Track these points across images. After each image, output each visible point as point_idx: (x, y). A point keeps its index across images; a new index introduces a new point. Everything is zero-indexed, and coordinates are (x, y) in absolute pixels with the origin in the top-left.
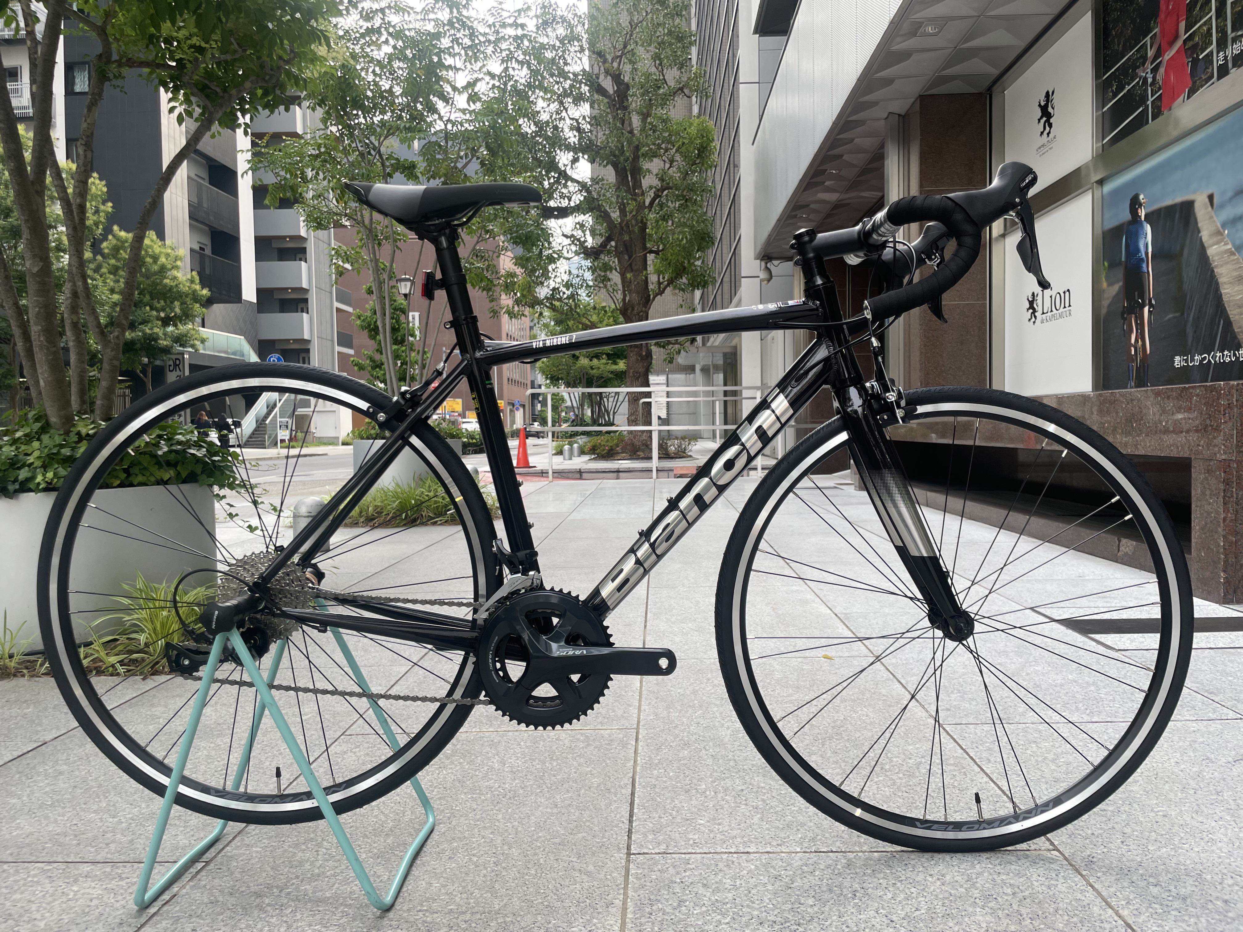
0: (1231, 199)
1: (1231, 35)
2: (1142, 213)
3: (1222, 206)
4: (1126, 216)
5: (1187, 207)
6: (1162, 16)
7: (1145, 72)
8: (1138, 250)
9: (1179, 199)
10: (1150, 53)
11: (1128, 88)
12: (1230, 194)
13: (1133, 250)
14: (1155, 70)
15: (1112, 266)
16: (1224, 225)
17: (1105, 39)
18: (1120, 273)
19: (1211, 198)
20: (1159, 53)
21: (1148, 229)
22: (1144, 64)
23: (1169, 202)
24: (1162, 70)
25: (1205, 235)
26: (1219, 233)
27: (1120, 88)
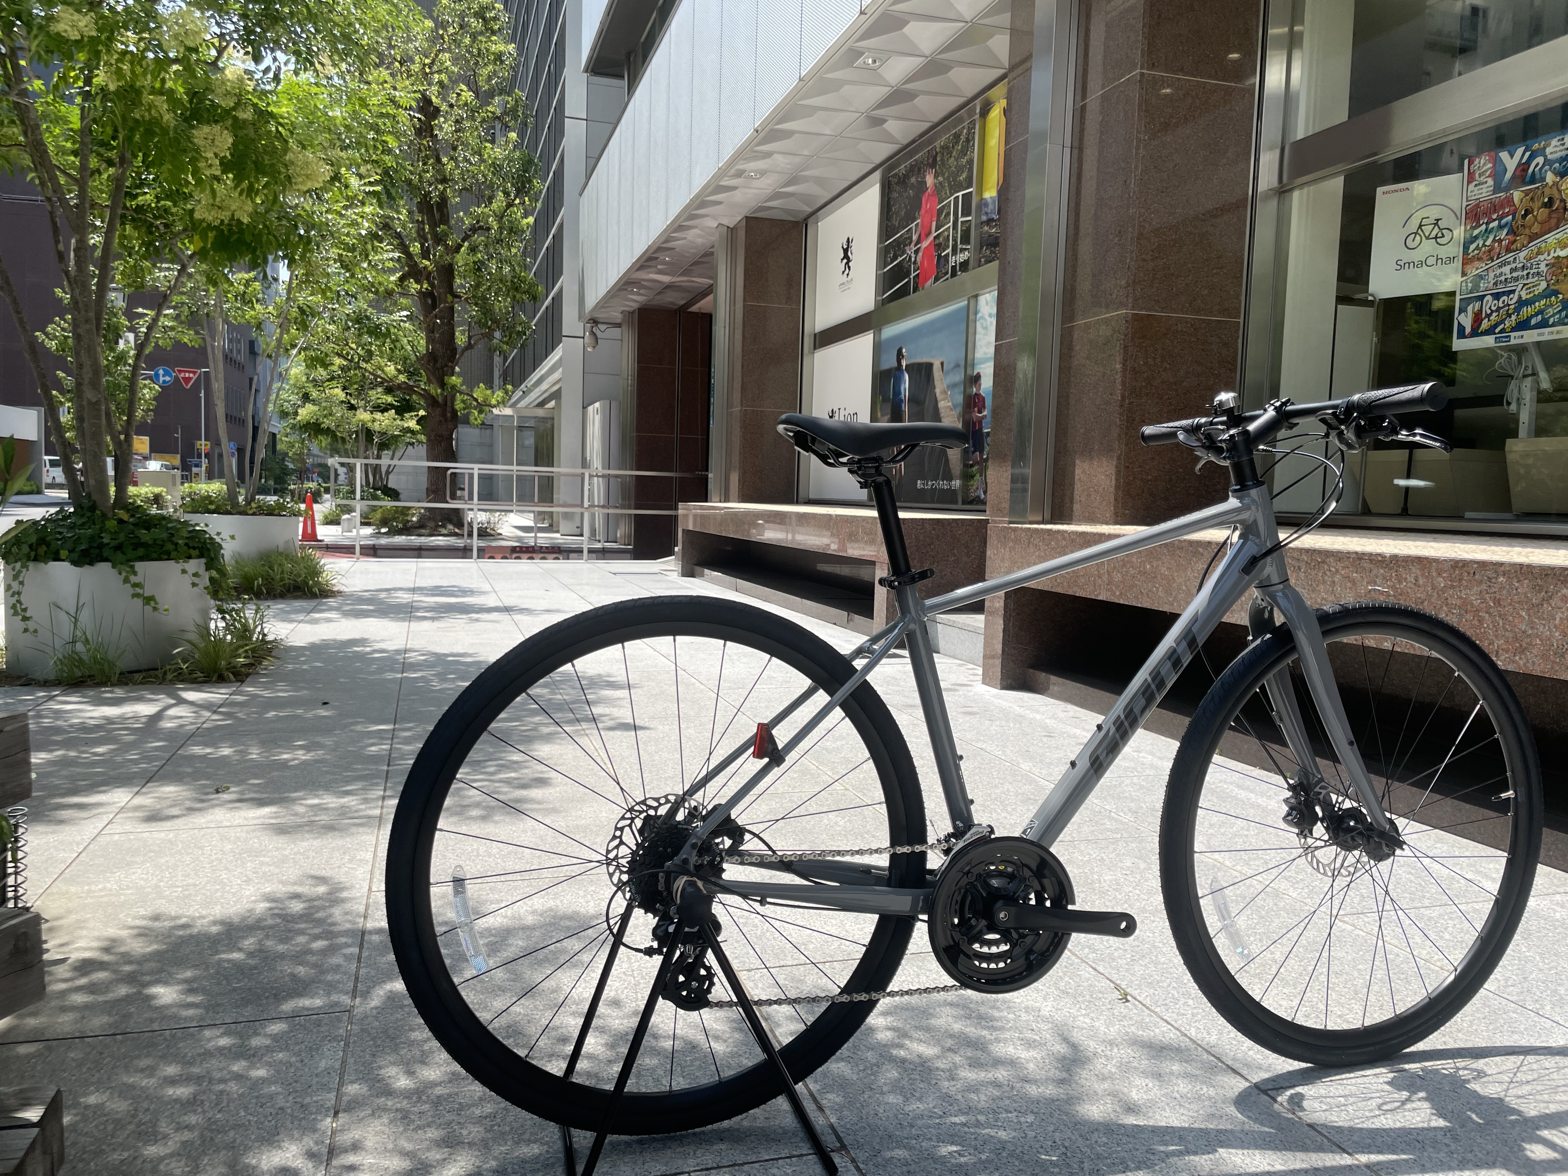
0: (953, 369)
1: (960, 246)
2: (904, 363)
3: (948, 373)
4: (895, 364)
5: (930, 366)
6: (923, 211)
7: (910, 250)
8: (900, 393)
9: (925, 360)
10: (915, 238)
11: (900, 259)
12: (952, 365)
13: (897, 392)
14: (916, 252)
15: (885, 400)
16: (948, 387)
17: (888, 212)
18: (888, 408)
19: (942, 364)
20: (919, 241)
21: (907, 377)
22: (910, 244)
23: (919, 360)
24: (920, 254)
25: (938, 391)
26: (945, 392)
27: (895, 258)
